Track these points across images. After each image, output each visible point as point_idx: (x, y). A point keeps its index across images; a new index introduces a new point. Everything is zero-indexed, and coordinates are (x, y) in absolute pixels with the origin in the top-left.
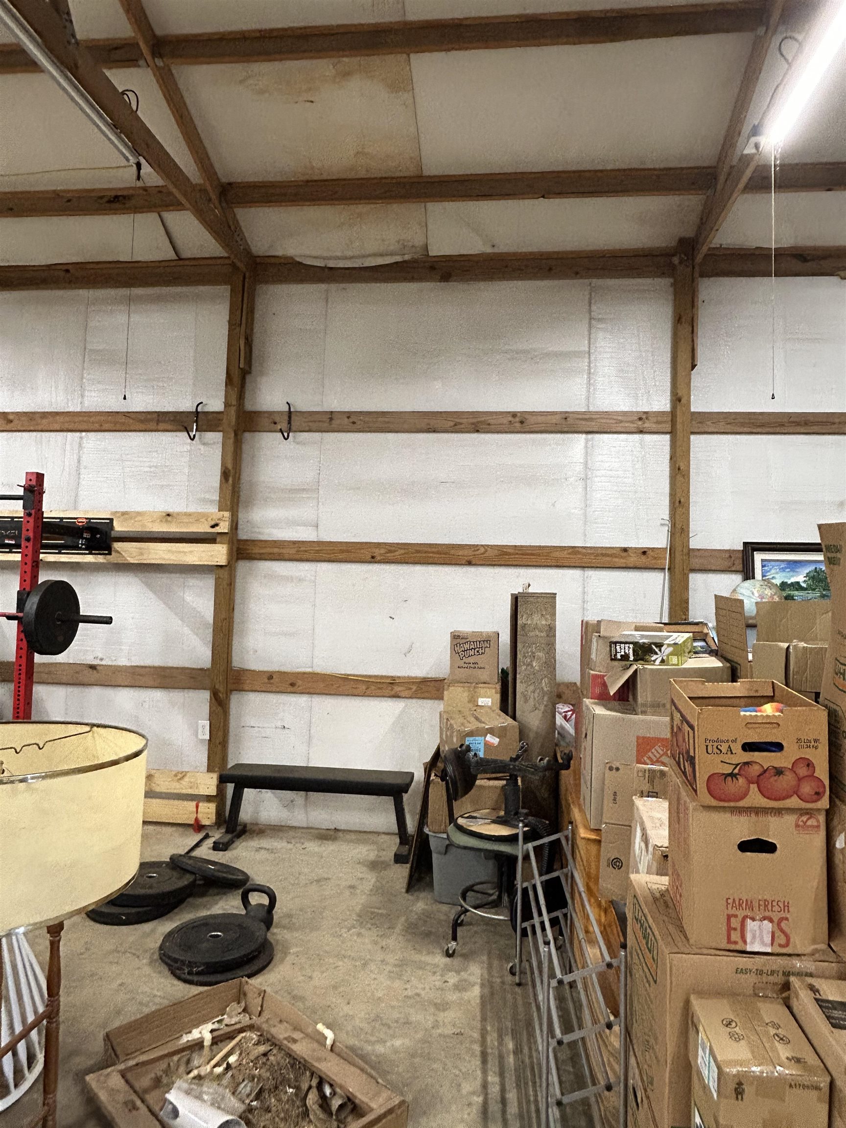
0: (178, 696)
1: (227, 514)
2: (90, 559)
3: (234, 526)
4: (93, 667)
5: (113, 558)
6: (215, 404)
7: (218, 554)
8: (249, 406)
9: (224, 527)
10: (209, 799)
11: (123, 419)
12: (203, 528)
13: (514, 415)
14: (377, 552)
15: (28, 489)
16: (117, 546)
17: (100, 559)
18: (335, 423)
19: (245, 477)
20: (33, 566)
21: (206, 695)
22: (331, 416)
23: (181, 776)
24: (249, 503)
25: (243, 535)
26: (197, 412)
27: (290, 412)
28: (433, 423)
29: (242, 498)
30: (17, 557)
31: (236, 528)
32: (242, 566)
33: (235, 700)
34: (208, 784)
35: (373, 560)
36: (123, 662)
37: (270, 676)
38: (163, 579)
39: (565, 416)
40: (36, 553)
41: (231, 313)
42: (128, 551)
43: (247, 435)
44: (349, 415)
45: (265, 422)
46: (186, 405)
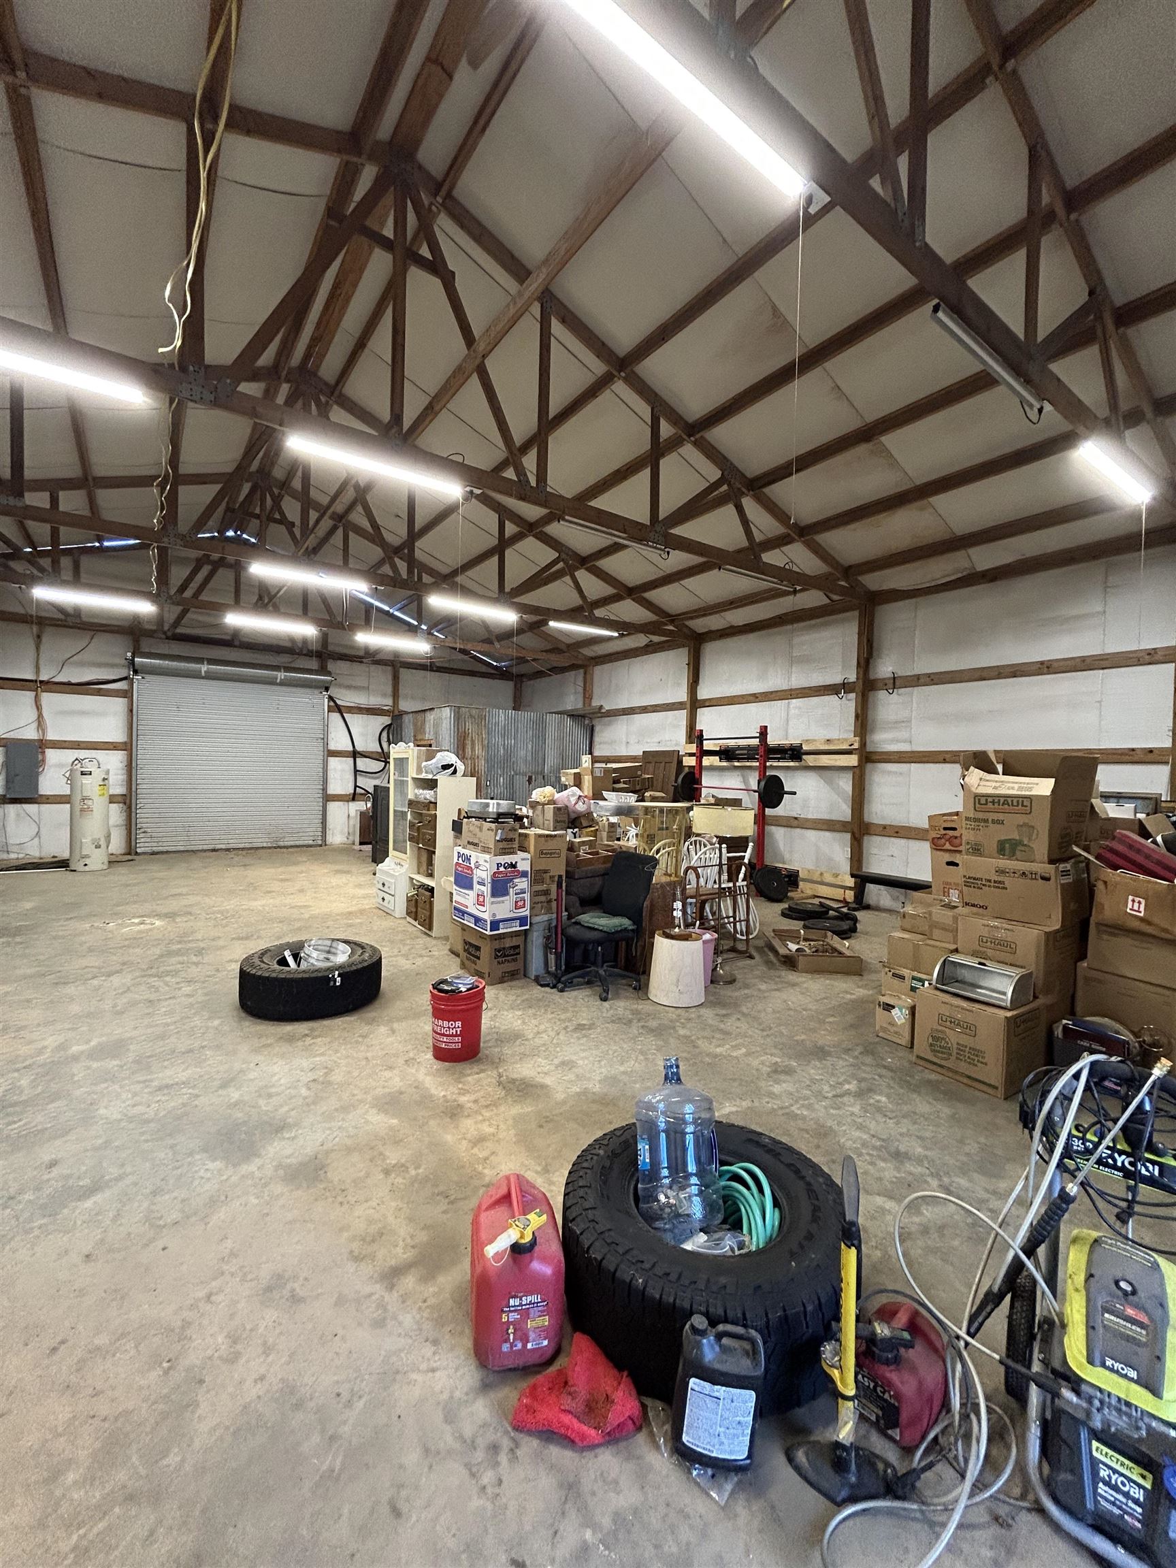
0: (837, 835)
1: (857, 738)
2: (792, 764)
3: (863, 744)
4: (796, 818)
5: (803, 763)
6: (852, 678)
7: (853, 760)
8: (872, 677)
9: (856, 746)
10: (850, 888)
11: (807, 691)
12: (845, 747)
13: (1042, 663)
14: (947, 757)
15: (761, 733)
16: (804, 757)
17: (797, 764)
18: (922, 680)
19: (870, 717)
20: (764, 768)
21: (848, 836)
22: (918, 677)
23: (836, 876)
24: (872, 731)
25: (869, 748)
26: (844, 684)
27: (894, 678)
28: (985, 674)
29: (869, 728)
30: (758, 764)
31: (865, 744)
32: (869, 766)
33: (866, 838)
34: (851, 882)
35: (945, 761)
36: (810, 816)
37: (885, 827)
38: (828, 773)
39: (1083, 659)
40: (765, 762)
41: (859, 626)
42: (810, 760)
43: (871, 693)
44: (929, 675)
45: (880, 684)
46: (838, 679)
